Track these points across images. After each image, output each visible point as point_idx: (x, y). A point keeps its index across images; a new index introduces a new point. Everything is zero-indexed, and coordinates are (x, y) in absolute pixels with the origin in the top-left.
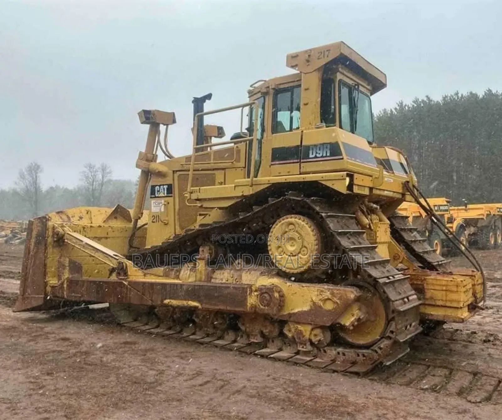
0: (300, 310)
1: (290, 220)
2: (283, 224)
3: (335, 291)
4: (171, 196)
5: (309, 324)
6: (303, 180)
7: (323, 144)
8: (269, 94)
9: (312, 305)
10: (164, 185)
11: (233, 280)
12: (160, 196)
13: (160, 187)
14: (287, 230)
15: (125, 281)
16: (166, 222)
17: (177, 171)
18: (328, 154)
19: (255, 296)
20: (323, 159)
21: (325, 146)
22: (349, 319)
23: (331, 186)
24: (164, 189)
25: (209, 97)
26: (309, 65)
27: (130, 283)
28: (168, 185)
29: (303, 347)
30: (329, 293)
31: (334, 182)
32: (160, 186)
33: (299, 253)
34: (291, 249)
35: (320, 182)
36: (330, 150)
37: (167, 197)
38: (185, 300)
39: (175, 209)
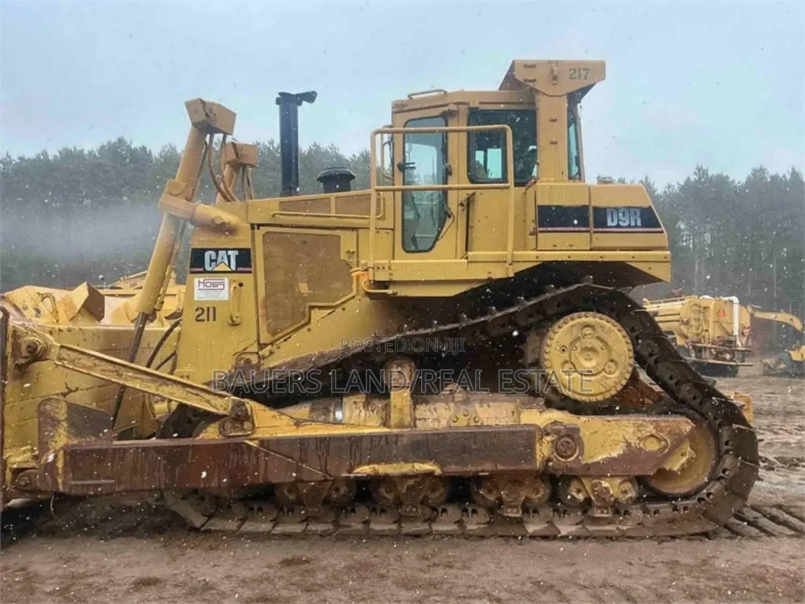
0: (604, 456)
1: (584, 319)
2: (572, 326)
3: (663, 424)
4: (250, 272)
5: (618, 476)
6: (600, 260)
7: (629, 208)
8: (458, 115)
9: (625, 448)
10: (227, 250)
11: (469, 420)
12: (216, 269)
13: (217, 255)
14: (580, 335)
15: (252, 440)
16: (237, 321)
17: (259, 226)
18: (639, 224)
19: (548, 442)
20: (630, 230)
21: (632, 211)
22: (678, 460)
23: (646, 270)
24: (229, 257)
25: (310, 97)
26: (556, 84)
27: (262, 442)
28: (240, 250)
29: (602, 512)
30: (652, 427)
31: (650, 265)
32: (217, 251)
33: (604, 370)
34: (589, 365)
35: (630, 264)
36: (641, 217)
37: (236, 272)
38: (406, 461)
39: (257, 298)
